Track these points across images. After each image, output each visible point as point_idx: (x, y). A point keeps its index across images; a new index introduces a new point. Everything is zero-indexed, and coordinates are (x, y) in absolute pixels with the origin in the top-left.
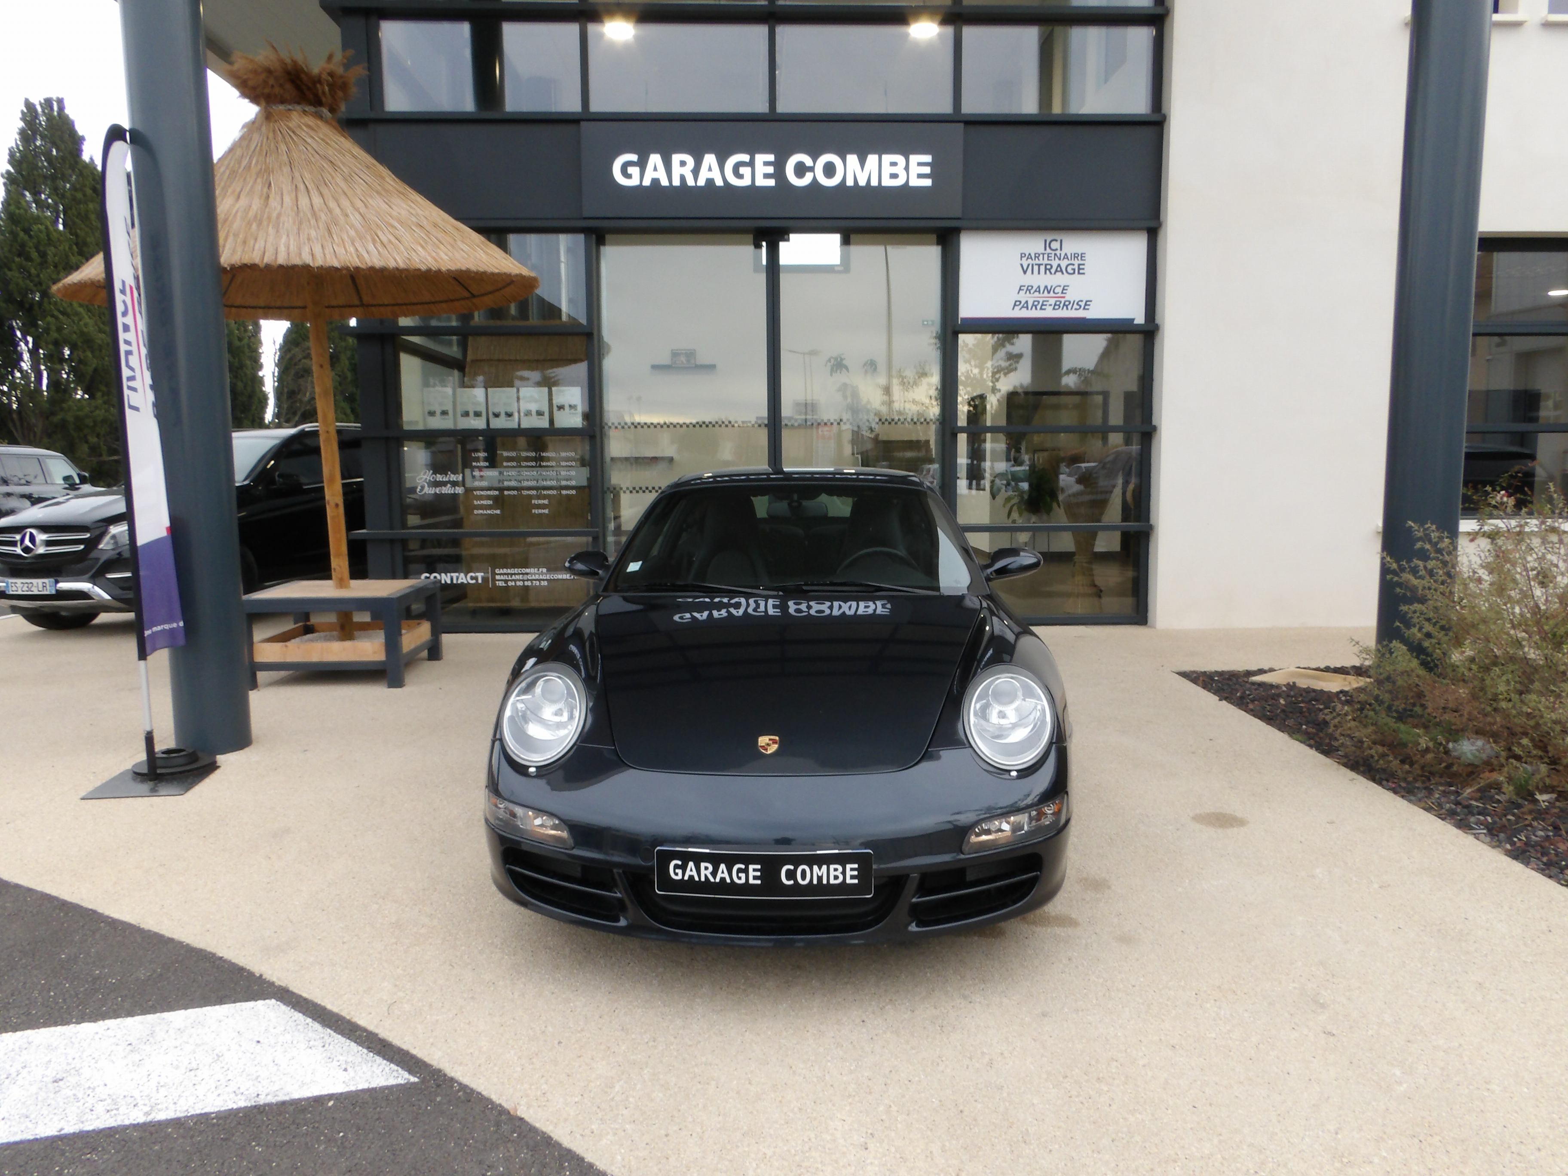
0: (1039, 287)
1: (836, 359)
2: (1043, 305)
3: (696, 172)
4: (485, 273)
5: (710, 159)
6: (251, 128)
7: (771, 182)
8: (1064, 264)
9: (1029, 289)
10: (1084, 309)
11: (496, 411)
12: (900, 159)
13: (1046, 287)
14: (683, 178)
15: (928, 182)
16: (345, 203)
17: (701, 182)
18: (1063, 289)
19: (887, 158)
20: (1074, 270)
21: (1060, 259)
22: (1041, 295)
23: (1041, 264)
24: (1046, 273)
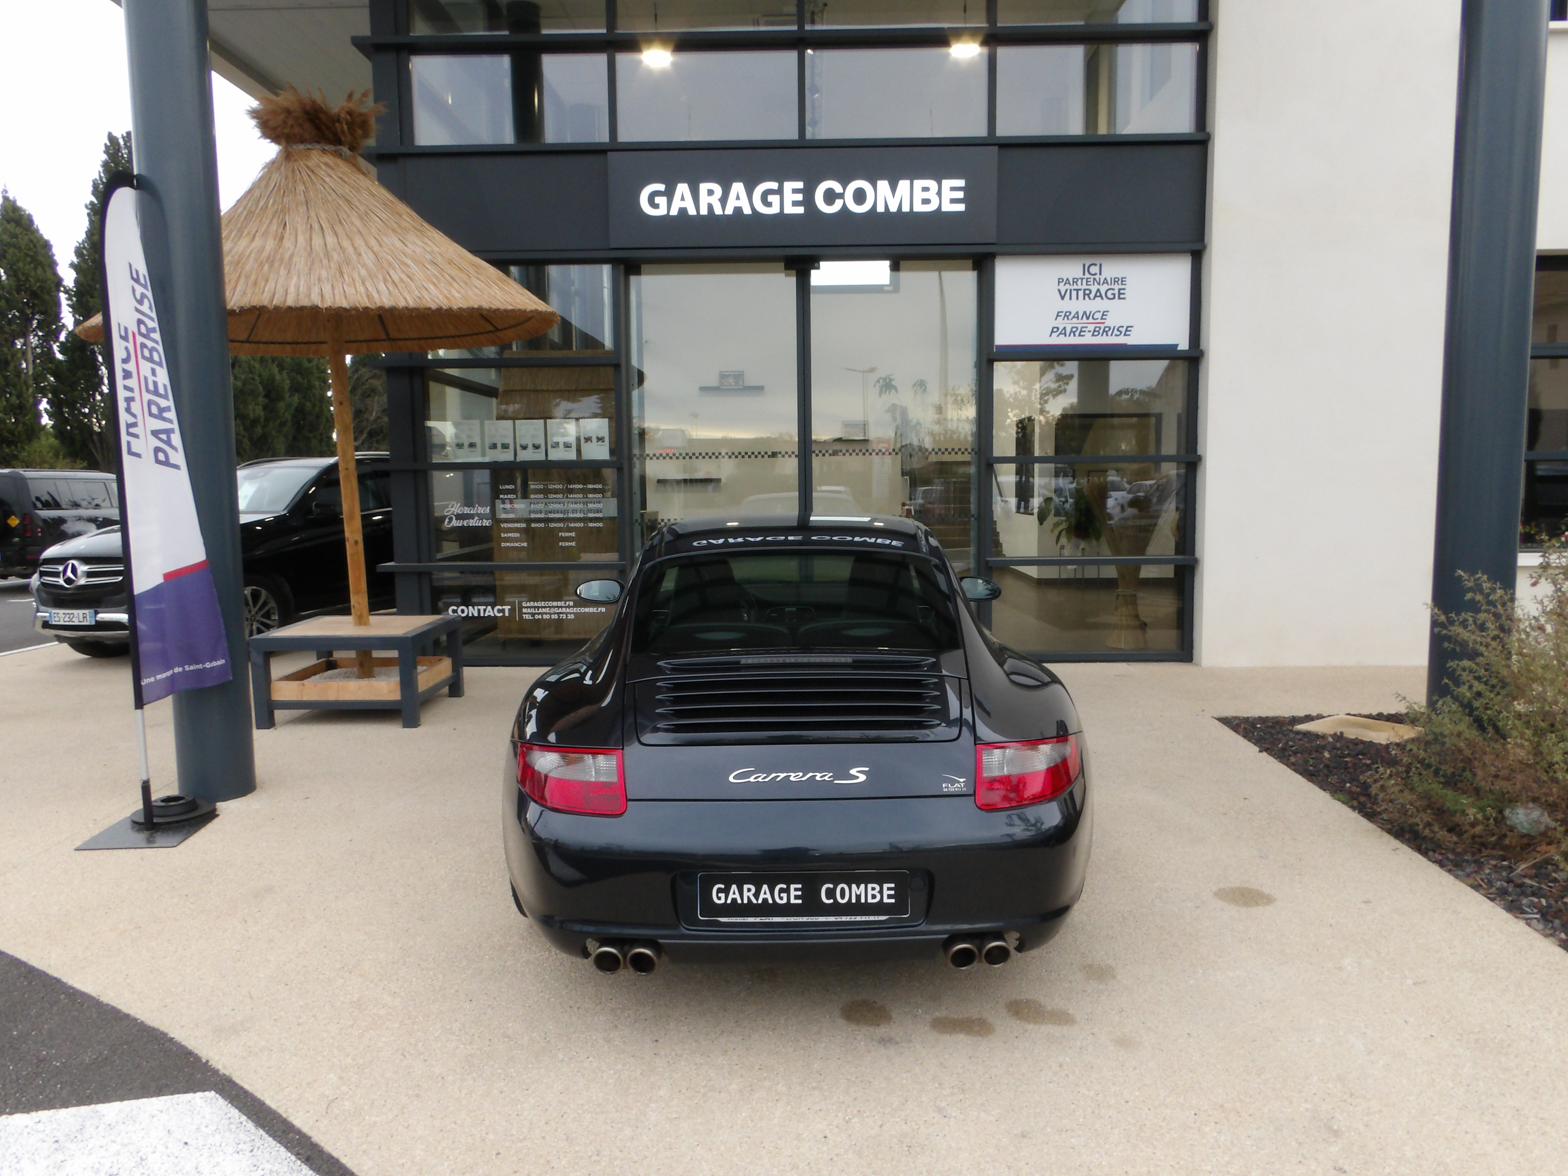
0: (1077, 313)
1: (885, 379)
2: (1081, 331)
3: (724, 201)
4: (498, 310)
5: (738, 187)
6: (272, 167)
7: (800, 210)
8: (1103, 288)
9: (1067, 315)
10: (1125, 335)
11: (524, 443)
12: (932, 184)
13: (1085, 313)
14: (710, 207)
15: (961, 207)
16: (359, 242)
17: (729, 211)
18: (1103, 315)
19: (919, 184)
20: (1114, 294)
21: (1099, 284)
22: (1080, 321)
23: (1081, 290)
24: (1084, 299)
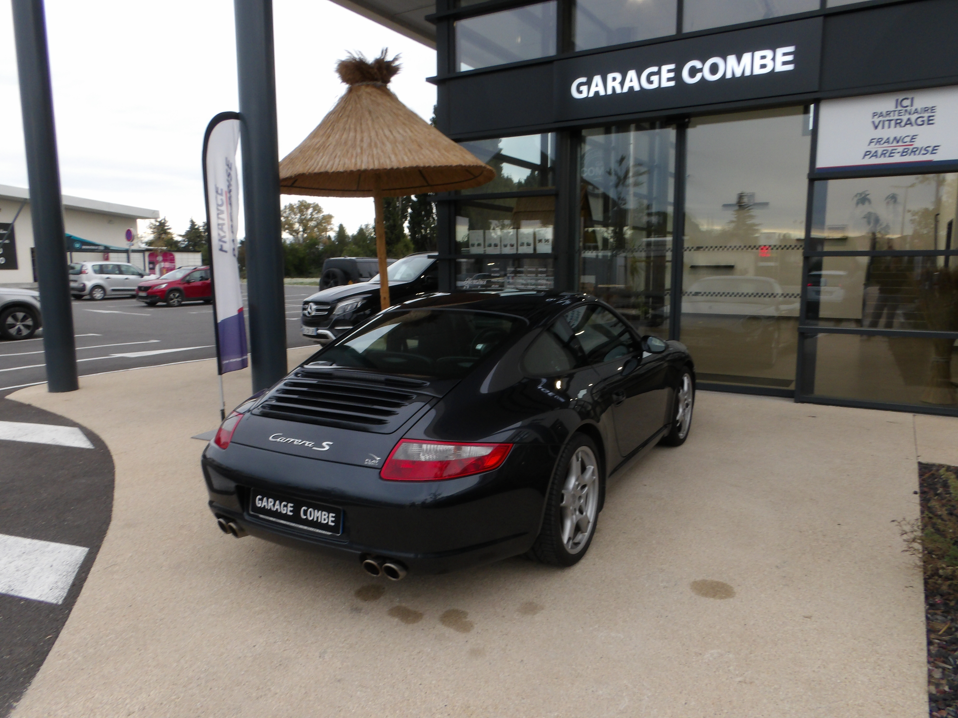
0: (889, 138)
2: (891, 153)
3: (622, 83)
5: (632, 74)
7: (672, 84)
8: (913, 117)
9: (879, 141)
10: (932, 153)
11: (506, 243)
12: (768, 53)
13: (895, 138)
14: (614, 89)
15: (790, 67)
16: (366, 133)
17: (626, 90)
18: (912, 138)
19: (758, 54)
20: (924, 121)
21: (910, 114)
22: (890, 145)
23: (892, 120)
24: (895, 127)
